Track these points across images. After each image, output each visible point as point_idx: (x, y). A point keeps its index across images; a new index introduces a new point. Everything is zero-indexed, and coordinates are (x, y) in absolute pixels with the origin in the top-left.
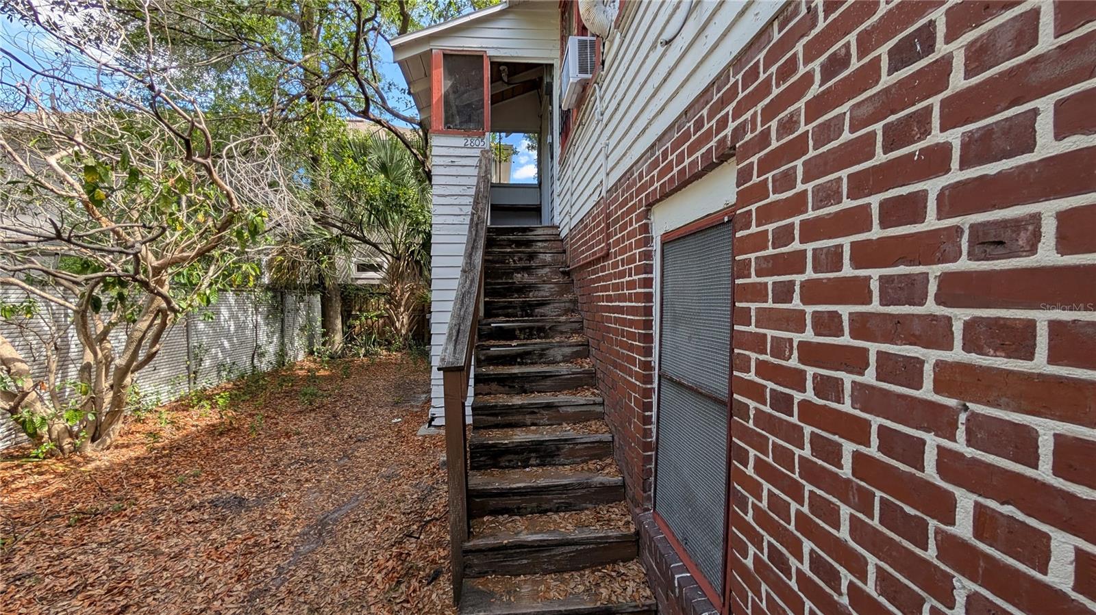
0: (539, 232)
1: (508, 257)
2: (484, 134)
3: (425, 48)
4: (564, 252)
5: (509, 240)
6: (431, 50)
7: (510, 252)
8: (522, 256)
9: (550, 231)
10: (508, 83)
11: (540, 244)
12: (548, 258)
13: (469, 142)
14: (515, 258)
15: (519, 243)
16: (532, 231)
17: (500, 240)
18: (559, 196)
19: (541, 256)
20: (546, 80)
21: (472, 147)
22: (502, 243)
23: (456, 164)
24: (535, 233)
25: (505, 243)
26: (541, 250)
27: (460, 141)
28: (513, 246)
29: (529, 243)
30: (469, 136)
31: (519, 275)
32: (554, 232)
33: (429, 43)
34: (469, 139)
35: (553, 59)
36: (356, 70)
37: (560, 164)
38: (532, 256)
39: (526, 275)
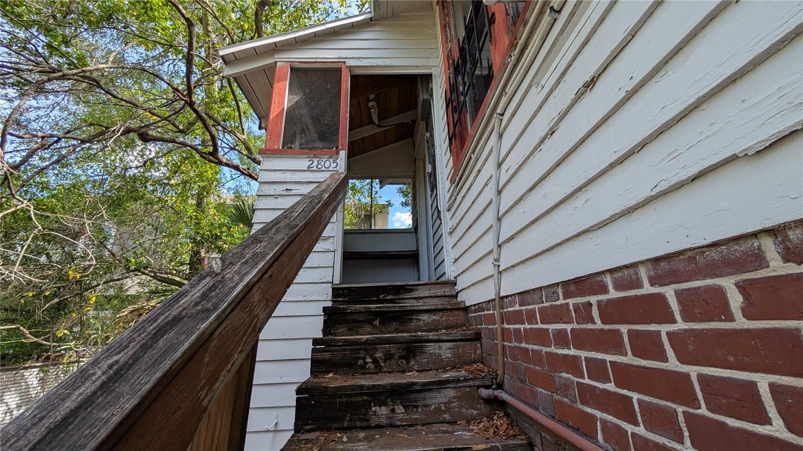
0: (423, 292)
1: (362, 354)
2: (338, 153)
3: (269, 61)
4: (477, 337)
5: (369, 312)
6: (276, 62)
7: (366, 342)
8: (393, 348)
9: (440, 291)
10: (379, 126)
11: (425, 317)
12: (445, 351)
13: (315, 163)
14: (378, 355)
15: (386, 318)
16: (411, 291)
17: (351, 313)
18: (451, 233)
19: (431, 348)
20: (422, 96)
21: (319, 171)
22: (355, 317)
23: (293, 192)
24: (416, 294)
25: (360, 318)
26: (431, 335)
27: (302, 163)
28: (377, 322)
29: (405, 316)
30: (315, 157)
31: (384, 411)
32: (448, 291)
33: (273, 54)
34: (316, 161)
35: (431, 67)
36: (190, 98)
37: (453, 182)
38: (411, 350)
39: (400, 409)
